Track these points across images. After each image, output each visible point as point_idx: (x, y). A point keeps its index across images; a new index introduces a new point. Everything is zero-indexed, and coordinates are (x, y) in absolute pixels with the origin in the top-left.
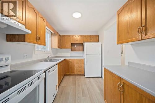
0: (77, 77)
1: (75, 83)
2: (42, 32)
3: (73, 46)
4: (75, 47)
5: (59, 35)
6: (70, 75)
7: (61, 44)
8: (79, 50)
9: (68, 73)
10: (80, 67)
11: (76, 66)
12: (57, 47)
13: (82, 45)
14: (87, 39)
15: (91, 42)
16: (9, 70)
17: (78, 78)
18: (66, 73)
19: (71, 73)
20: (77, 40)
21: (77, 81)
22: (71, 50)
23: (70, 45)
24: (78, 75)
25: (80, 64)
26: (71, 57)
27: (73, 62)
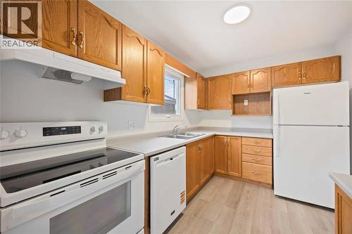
0: (247, 187)
1: (237, 203)
2: (155, 79)
3: (239, 102)
4: (246, 103)
5: (203, 79)
6: (227, 176)
7: (206, 100)
8: (259, 113)
9: (223, 172)
10: (257, 162)
11: (245, 157)
12: (195, 107)
13: (266, 96)
14: (285, 75)
15: (301, 83)
16: (105, 146)
17: (248, 192)
18: (218, 170)
19: (231, 173)
20: (250, 86)
21: (243, 200)
22: (234, 113)
23: (230, 99)
24: (251, 182)
25: (256, 154)
26: (233, 130)
27: (236, 143)
